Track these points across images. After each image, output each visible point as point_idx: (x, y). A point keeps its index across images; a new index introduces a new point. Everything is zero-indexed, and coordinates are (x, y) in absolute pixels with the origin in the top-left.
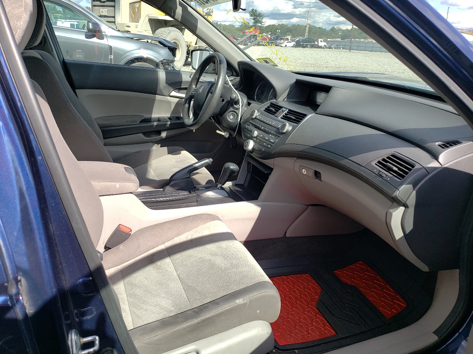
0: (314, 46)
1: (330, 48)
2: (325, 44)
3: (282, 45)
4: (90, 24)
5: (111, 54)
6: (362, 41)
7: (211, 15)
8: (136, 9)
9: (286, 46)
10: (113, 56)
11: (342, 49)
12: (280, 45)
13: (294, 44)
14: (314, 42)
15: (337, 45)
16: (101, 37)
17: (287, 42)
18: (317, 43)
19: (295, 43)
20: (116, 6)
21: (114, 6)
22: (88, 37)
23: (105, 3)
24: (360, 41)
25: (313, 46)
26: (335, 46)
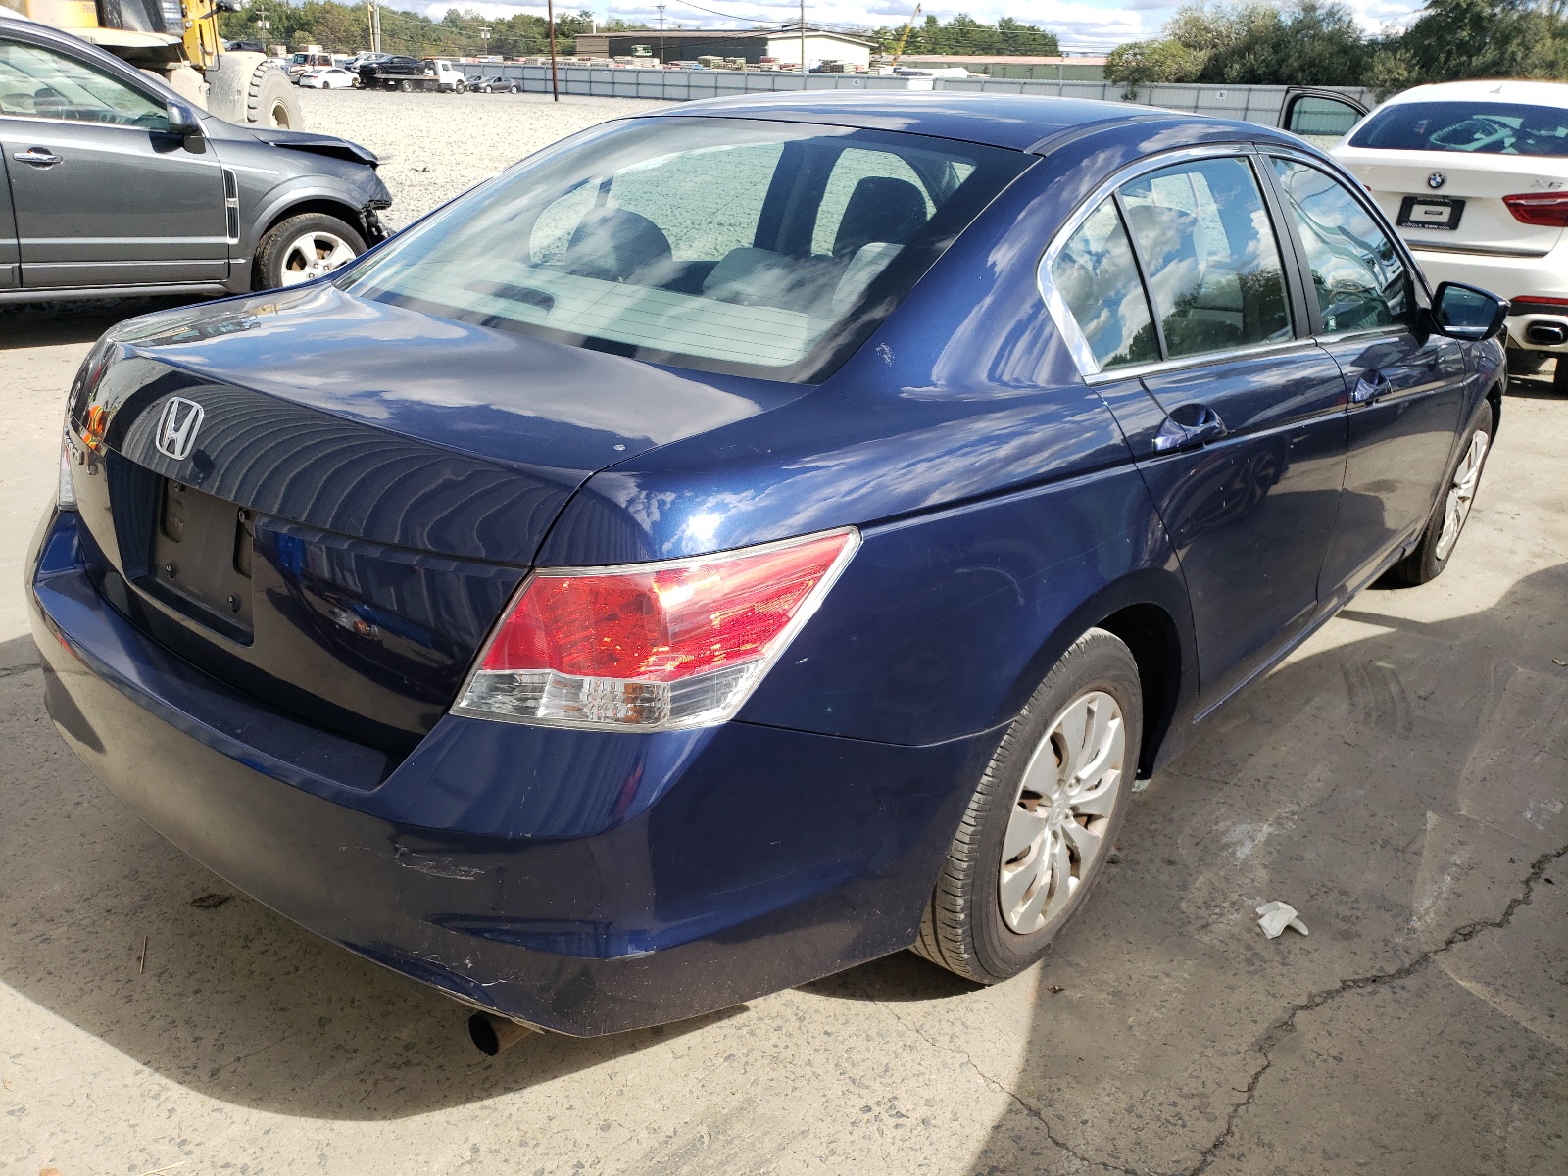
0: (426, 85)
1: (476, 89)
2: (460, 76)
3: (312, 82)
5: (231, 194)
6: (574, 64)
9: (326, 85)
11: (514, 90)
12: (303, 82)
13: (355, 80)
14: (423, 72)
15: (499, 80)
16: (198, 147)
17: (329, 72)
18: (431, 72)
19: (357, 76)
24: (569, 64)
25: (419, 85)
26: (491, 83)
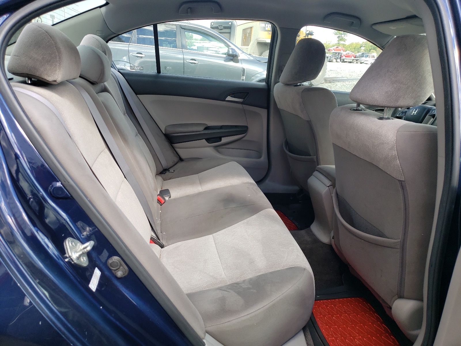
4: (230, 50)
5: (243, 75)
7: (313, 35)
8: (248, 35)
10: (245, 77)
16: (237, 61)
20: (232, 33)
21: (230, 33)
22: (226, 60)
23: (222, 30)
